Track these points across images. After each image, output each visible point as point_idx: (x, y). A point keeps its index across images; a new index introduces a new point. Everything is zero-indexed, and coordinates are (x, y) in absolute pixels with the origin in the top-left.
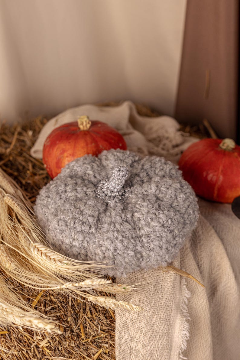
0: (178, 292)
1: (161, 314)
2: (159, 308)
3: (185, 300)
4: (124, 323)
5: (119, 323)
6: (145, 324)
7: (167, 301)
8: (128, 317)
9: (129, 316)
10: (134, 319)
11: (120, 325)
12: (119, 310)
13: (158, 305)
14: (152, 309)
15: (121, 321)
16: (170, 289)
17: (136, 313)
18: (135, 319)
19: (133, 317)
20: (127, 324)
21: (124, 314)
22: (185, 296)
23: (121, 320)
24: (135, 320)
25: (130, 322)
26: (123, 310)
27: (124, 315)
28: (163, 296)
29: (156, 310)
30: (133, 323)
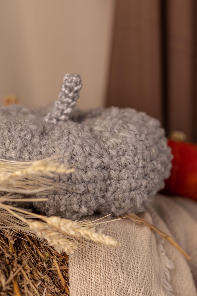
0: (156, 258)
1: (139, 282)
2: (135, 274)
3: (166, 273)
4: (83, 288)
5: (76, 288)
6: (116, 293)
7: (144, 264)
8: (89, 280)
9: (91, 278)
10: (100, 284)
11: (77, 291)
12: (76, 268)
13: (133, 268)
14: (124, 271)
15: (79, 286)
16: (146, 249)
17: (101, 274)
18: (101, 282)
19: (97, 280)
20: (89, 291)
21: (84, 274)
22: (166, 267)
23: (79, 283)
24: (101, 286)
25: (93, 287)
26: (81, 268)
27: (83, 276)
28: (138, 256)
29: (130, 274)
30: (98, 289)
